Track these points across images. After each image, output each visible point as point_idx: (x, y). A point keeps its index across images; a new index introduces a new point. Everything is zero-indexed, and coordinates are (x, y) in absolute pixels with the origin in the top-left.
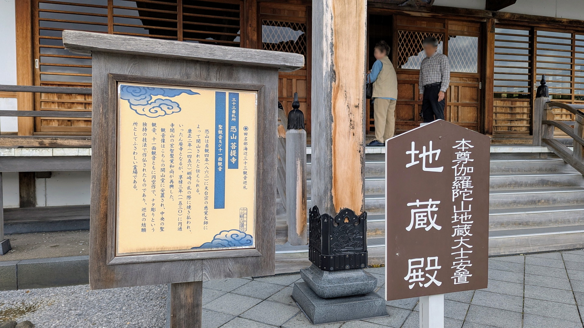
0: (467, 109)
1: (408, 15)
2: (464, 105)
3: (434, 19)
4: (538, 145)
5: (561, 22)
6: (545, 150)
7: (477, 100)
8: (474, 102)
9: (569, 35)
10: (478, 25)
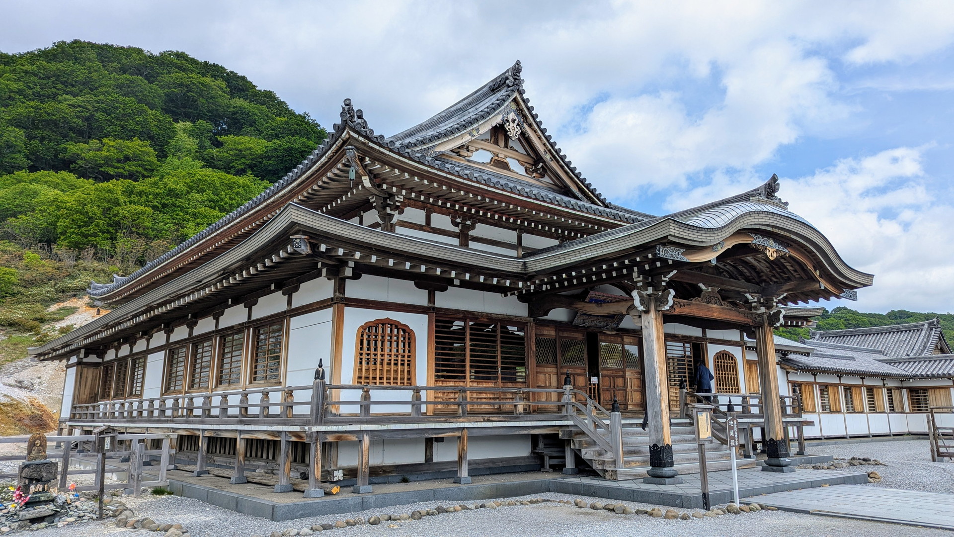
0: (636, 393)
1: (605, 333)
2: (635, 391)
3: (617, 335)
4: (684, 418)
5: (678, 337)
6: (688, 421)
7: (640, 387)
8: (639, 389)
9: (682, 344)
10: (638, 339)
